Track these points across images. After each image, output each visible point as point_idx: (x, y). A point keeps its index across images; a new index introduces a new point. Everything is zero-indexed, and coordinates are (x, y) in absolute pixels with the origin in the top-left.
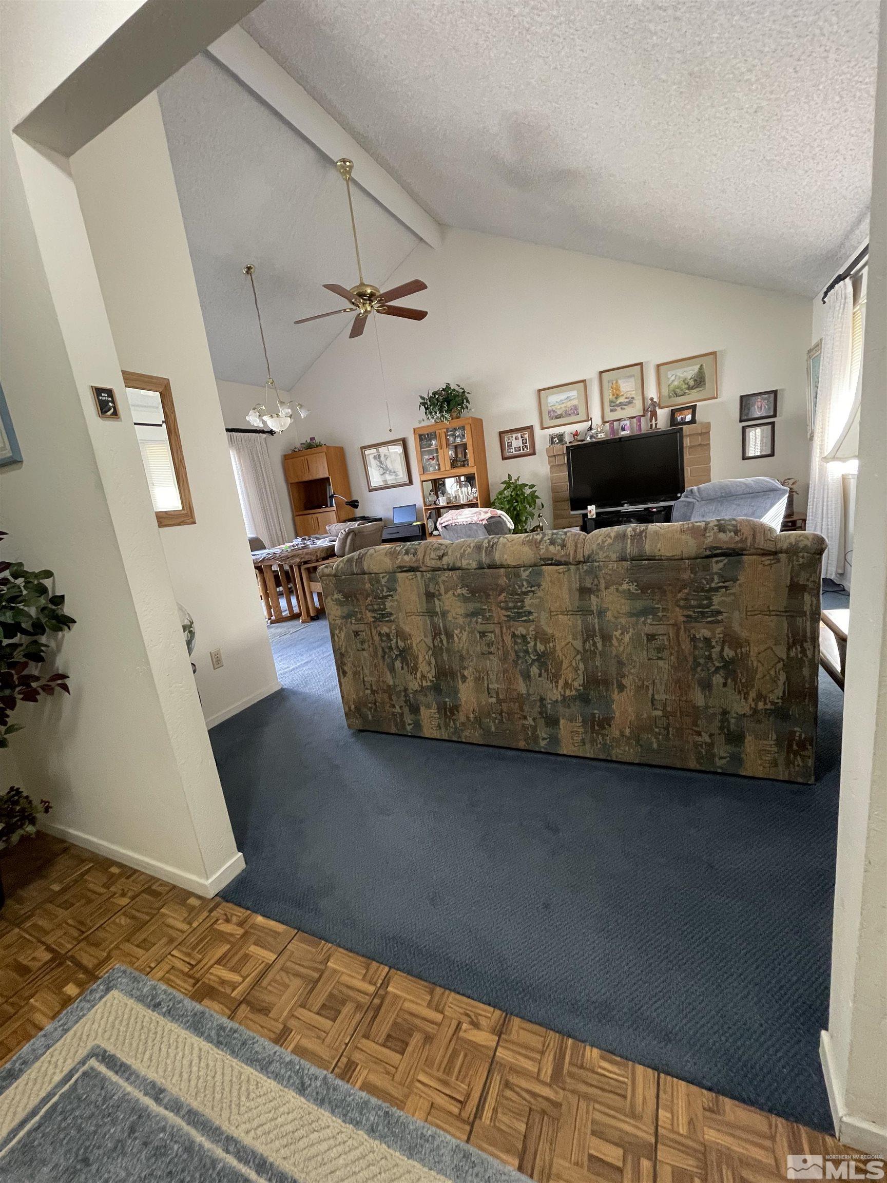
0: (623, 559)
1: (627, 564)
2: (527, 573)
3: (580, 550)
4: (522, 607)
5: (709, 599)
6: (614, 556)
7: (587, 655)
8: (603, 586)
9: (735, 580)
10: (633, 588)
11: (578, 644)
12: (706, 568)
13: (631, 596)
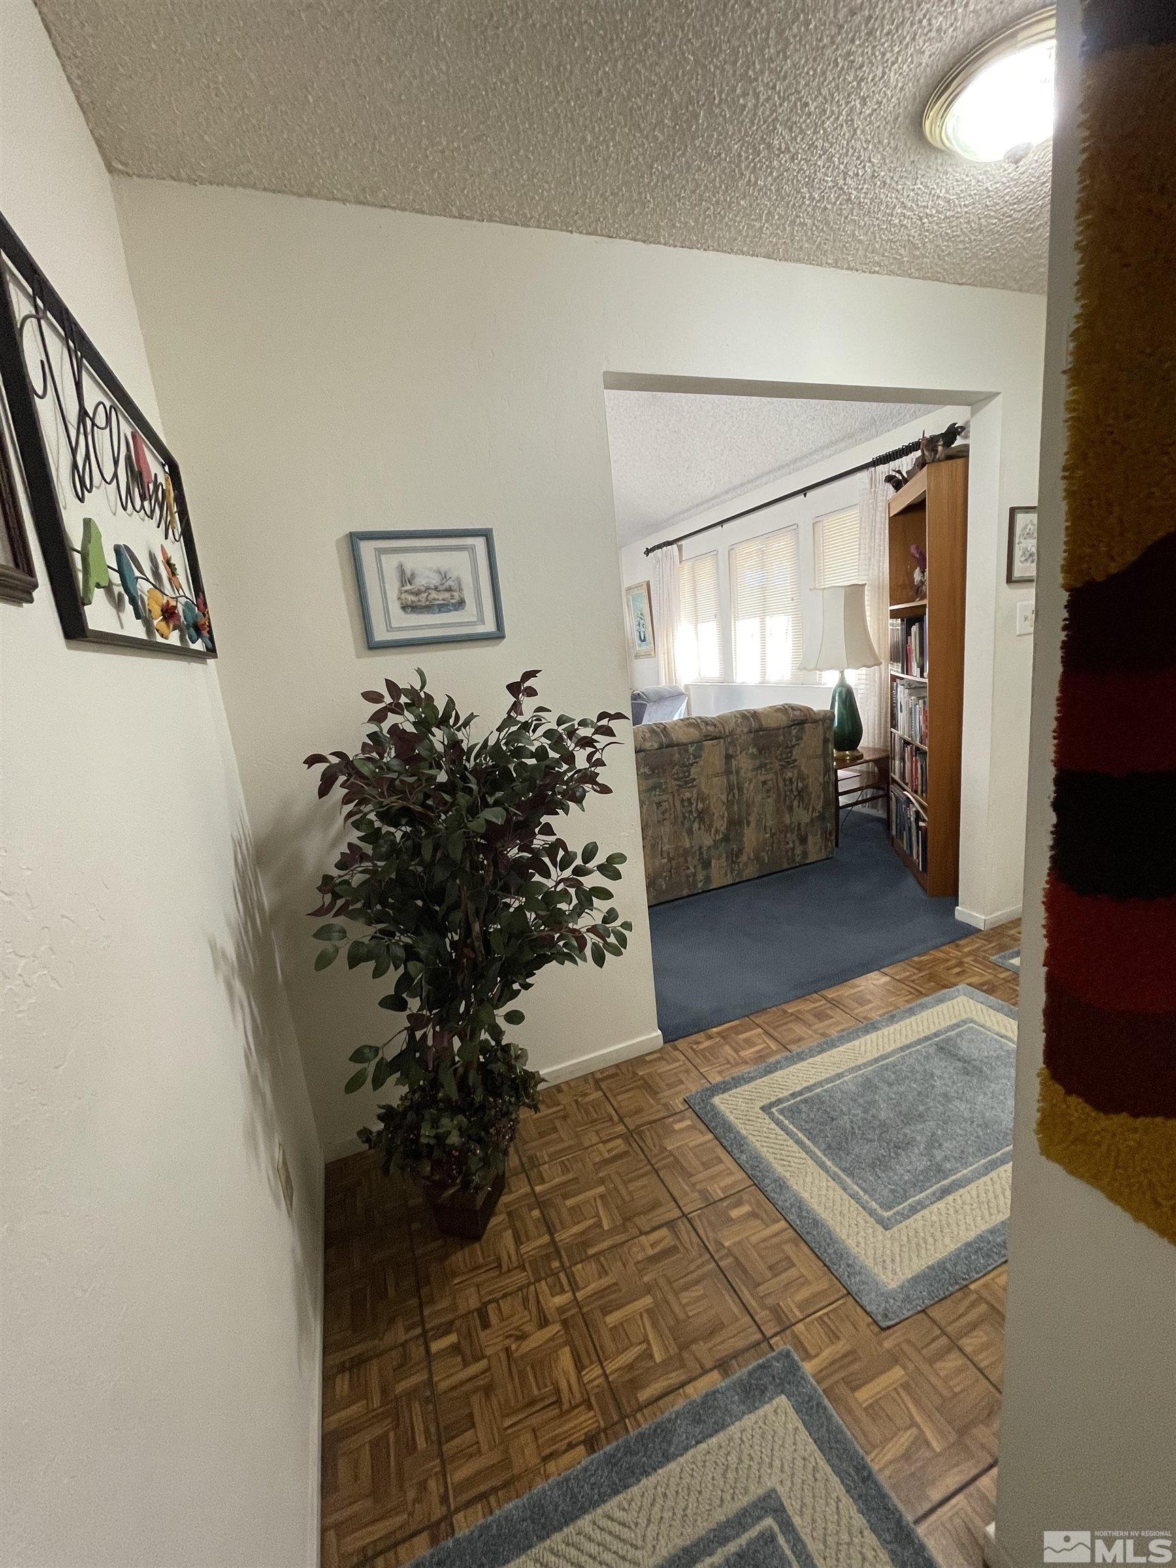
0: (750, 732)
1: (752, 735)
2: (693, 748)
3: (726, 728)
4: (689, 775)
5: (791, 752)
6: (745, 730)
7: (729, 803)
8: (738, 752)
9: (802, 739)
10: (755, 750)
11: (724, 797)
12: (790, 733)
13: (753, 757)
